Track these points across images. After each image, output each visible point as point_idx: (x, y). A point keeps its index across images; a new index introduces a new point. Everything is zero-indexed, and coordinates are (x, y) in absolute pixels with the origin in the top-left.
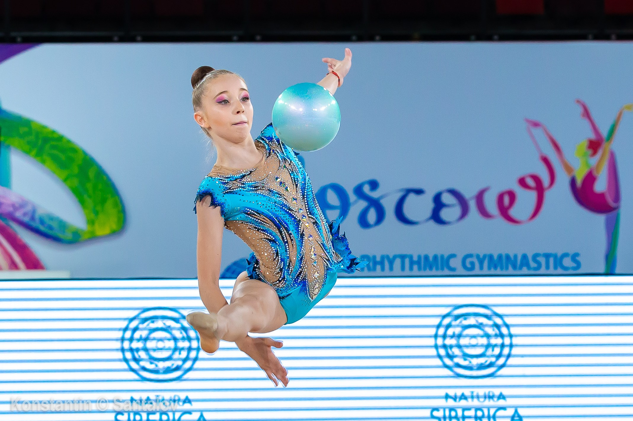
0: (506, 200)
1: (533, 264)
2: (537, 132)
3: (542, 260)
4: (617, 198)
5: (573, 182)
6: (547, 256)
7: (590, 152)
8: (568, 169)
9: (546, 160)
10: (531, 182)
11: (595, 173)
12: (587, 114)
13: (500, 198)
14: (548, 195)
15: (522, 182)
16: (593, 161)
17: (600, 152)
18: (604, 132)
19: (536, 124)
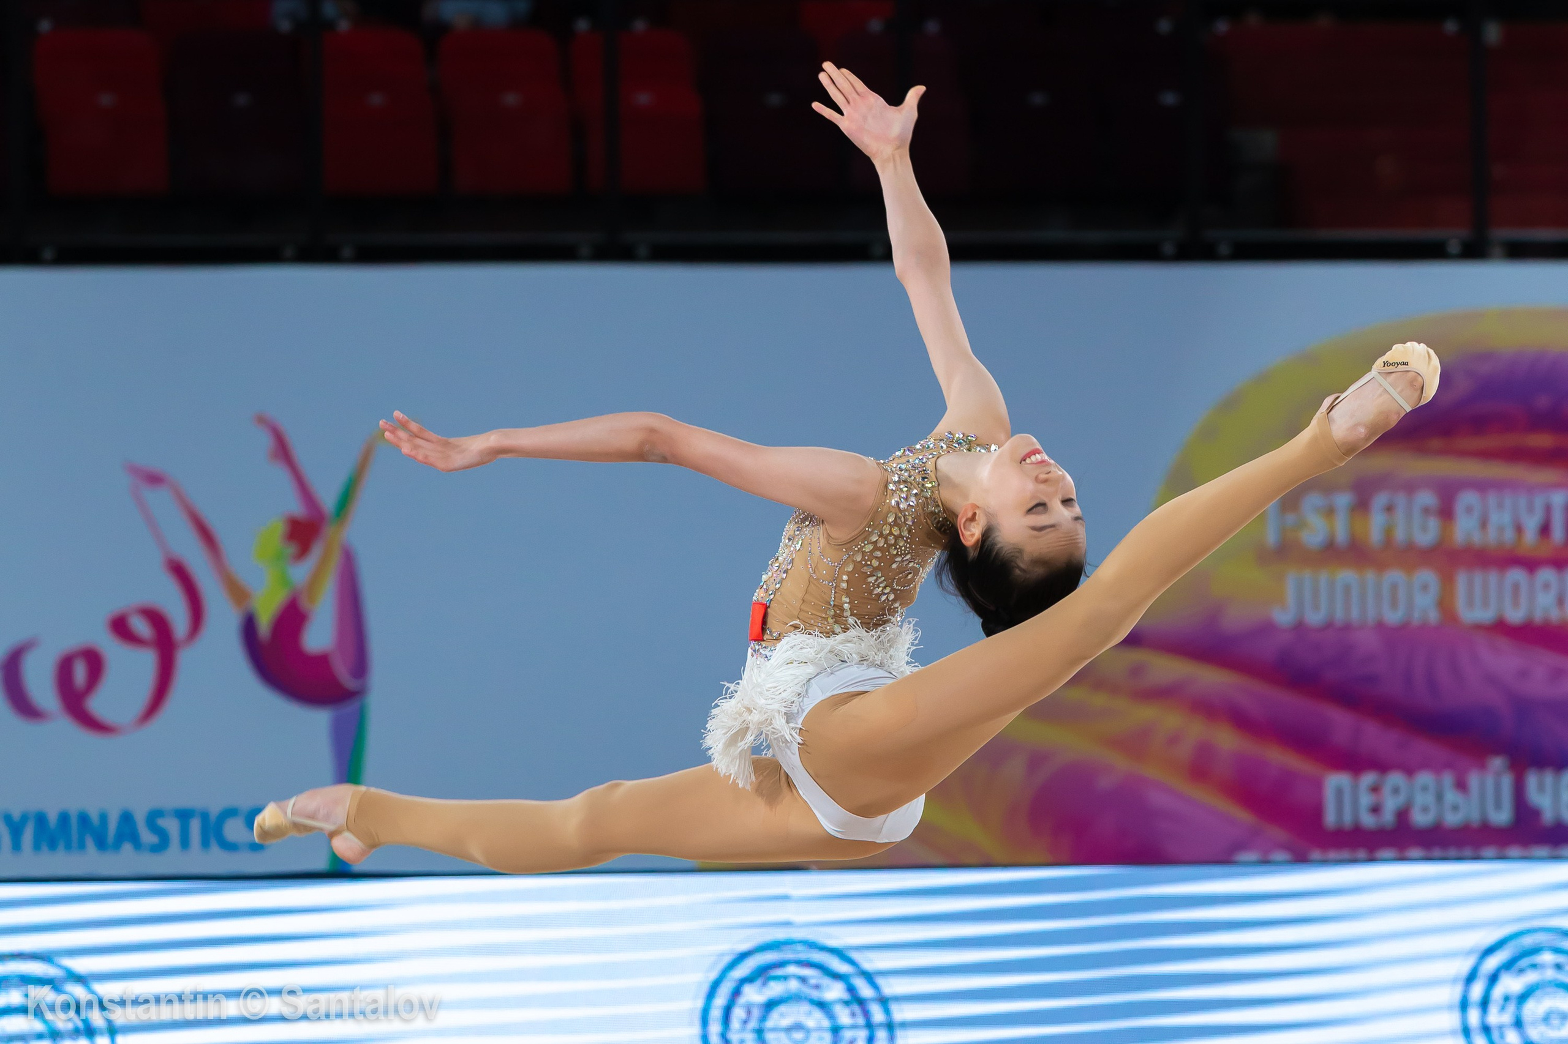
0: (80, 673)
1: (148, 837)
2: (159, 500)
3: (171, 826)
4: (360, 666)
5: (249, 627)
6: (184, 816)
7: (291, 549)
8: (237, 592)
9: (180, 572)
10: (141, 627)
11: (304, 604)
12: (283, 451)
13: (65, 668)
14: (186, 660)
15: (120, 627)
16: (301, 573)
17: (317, 551)
18: (328, 499)
19: (154, 479)
